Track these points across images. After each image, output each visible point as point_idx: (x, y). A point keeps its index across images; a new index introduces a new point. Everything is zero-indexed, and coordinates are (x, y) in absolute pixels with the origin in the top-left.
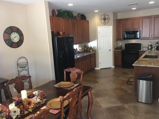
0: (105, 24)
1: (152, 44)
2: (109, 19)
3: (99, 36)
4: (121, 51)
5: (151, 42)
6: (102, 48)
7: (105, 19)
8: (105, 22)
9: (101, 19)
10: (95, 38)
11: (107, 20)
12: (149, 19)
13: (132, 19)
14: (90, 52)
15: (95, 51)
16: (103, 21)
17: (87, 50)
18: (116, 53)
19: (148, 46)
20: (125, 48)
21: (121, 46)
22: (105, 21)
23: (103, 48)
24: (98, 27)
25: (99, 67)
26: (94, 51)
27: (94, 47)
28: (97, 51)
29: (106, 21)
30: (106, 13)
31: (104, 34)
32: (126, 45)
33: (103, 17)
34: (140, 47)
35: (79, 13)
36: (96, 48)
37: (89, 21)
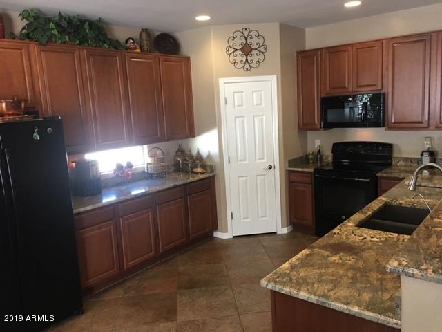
0: (247, 68)
1: (436, 148)
2: (262, 49)
3: (227, 113)
4: (312, 170)
5: (431, 139)
6: (239, 159)
7: (246, 50)
8: (247, 60)
9: (231, 50)
10: (213, 122)
11: (255, 52)
12: (422, 44)
13: (354, 48)
14: (192, 172)
15: (212, 169)
16: (239, 58)
17: (183, 164)
18: (293, 178)
19: (419, 157)
20: (334, 157)
21: (319, 152)
22: (249, 58)
23: (241, 161)
24: (222, 81)
25: (227, 232)
26: (209, 170)
27: (209, 156)
28: (218, 171)
29: (254, 58)
30: (251, 26)
31: (244, 107)
32: (336, 147)
33: (238, 43)
34: (390, 158)
35: (144, 28)
36: (217, 160)
37: (189, 57)
